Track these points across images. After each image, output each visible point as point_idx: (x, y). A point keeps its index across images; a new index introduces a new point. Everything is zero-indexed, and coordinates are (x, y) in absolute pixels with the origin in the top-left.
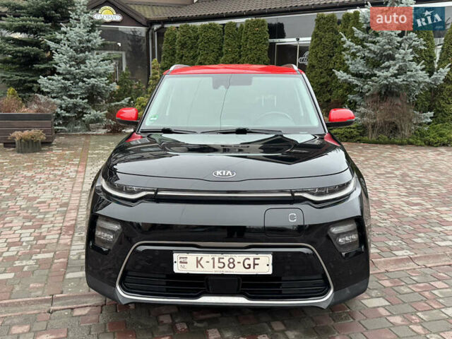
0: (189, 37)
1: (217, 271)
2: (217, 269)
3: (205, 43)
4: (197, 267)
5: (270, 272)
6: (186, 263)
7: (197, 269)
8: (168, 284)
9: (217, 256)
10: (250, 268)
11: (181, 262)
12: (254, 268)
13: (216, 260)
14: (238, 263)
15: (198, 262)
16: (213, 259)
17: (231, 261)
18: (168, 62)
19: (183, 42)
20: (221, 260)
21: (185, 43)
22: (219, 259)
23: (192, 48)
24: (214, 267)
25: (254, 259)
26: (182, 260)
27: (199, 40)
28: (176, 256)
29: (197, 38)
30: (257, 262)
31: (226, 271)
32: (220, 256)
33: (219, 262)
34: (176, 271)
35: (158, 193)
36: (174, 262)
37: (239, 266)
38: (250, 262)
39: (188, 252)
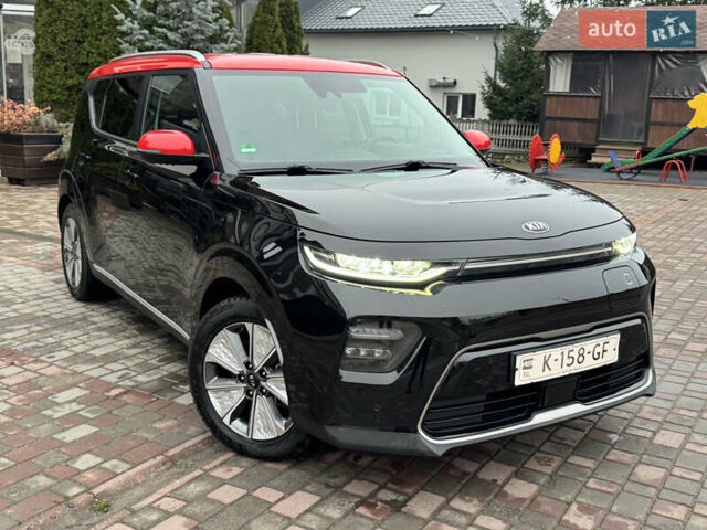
1: (566, 371)
2: (565, 367)
4: (544, 370)
5: (616, 360)
6: (531, 367)
7: (544, 374)
8: (487, 408)
9: (566, 349)
10: (598, 358)
11: (525, 368)
12: (603, 357)
13: (566, 356)
14: (588, 353)
15: (546, 363)
16: (563, 354)
17: (581, 352)
20: (571, 354)
22: (570, 351)
24: (562, 366)
25: (604, 344)
26: (526, 364)
28: (520, 360)
30: (607, 347)
31: (577, 368)
32: (570, 347)
33: (568, 357)
34: (518, 382)
35: (466, 267)
36: (515, 370)
37: (589, 358)
38: (599, 349)
39: (534, 349)
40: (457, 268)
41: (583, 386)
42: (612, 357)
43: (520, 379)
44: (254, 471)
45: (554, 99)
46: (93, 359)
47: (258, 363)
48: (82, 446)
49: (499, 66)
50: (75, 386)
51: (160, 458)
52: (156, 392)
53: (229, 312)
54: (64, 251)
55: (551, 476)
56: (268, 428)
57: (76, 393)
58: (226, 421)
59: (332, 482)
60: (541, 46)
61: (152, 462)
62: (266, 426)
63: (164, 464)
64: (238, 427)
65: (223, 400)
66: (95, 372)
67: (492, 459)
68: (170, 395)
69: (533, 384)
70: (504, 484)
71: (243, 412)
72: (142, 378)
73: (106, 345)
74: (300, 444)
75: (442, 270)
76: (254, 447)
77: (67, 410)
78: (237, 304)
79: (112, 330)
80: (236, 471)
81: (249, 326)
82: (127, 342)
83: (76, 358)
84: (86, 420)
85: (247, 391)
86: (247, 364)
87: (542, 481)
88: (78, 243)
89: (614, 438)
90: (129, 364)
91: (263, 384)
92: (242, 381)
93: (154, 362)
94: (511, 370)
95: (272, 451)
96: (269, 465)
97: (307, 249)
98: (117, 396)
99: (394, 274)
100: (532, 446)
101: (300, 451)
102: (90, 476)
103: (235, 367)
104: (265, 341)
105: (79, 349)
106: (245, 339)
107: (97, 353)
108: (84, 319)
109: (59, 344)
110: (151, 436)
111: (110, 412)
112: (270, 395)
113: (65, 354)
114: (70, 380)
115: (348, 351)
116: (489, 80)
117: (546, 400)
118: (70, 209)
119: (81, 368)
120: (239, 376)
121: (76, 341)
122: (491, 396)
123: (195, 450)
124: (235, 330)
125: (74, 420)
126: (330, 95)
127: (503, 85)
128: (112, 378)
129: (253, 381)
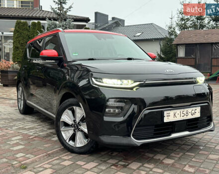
1: (182, 118)
4: (174, 117)
8: (155, 130)
9: (182, 110)
10: (193, 115)
13: (182, 113)
15: (175, 115)
16: (180, 112)
17: (187, 112)
24: (180, 116)
26: (168, 115)
28: (166, 113)
30: (196, 111)
31: (186, 118)
34: (165, 121)
35: (146, 82)
36: (164, 117)
37: (190, 114)
38: (193, 112)
39: (170, 110)
40: (143, 82)
41: (189, 125)
42: (198, 115)
43: (166, 120)
44: (77, 157)
45: (180, 59)
46: (25, 129)
47: (78, 120)
48: (19, 151)
49: (161, 50)
50: (19, 136)
51: (44, 154)
52: (45, 137)
53: (68, 103)
54: (18, 99)
55: (179, 158)
56: (81, 143)
57: (19, 137)
58: (67, 141)
59: (103, 160)
60: (174, 43)
61: (42, 155)
62: (81, 142)
63: (46, 156)
64: (71, 143)
65: (66, 134)
66: (26, 132)
67: (159, 153)
68: (50, 138)
69: (170, 122)
70: (163, 160)
71: (73, 138)
72: (41, 134)
73: (31, 125)
74: (92, 147)
75: (138, 83)
76: (77, 149)
77: (15, 142)
78: (71, 100)
79: (32, 122)
80: (70, 157)
81: (74, 107)
82: (37, 124)
83: (20, 129)
84: (21, 144)
85: (74, 130)
86: (74, 121)
87: (176, 159)
88: (22, 95)
89: (202, 148)
90: (37, 130)
91: (79, 127)
92: (73, 127)
93: (45, 129)
94: (163, 117)
95: (82, 150)
96: (82, 155)
97: (93, 79)
98: (32, 138)
99: (121, 84)
100: (173, 150)
101: (92, 149)
102: (21, 159)
103: (70, 122)
104: (80, 112)
105: (21, 126)
106: (73, 112)
107: (27, 127)
108: (24, 119)
109: (14, 125)
110: (42, 149)
111: (29, 142)
112: (82, 131)
113: (16, 128)
114: (17, 134)
115: (107, 110)
116: (158, 55)
117: (176, 129)
118: (20, 84)
119: (21, 131)
120: (72, 125)
121: (20, 125)
122: (157, 126)
123: (57, 152)
124: (70, 110)
125: (17, 144)
126: (102, 39)
127: (163, 56)
128: (31, 134)
129: (76, 127)
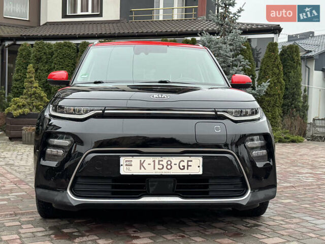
0: (45, 53)
1: (157, 172)
2: (157, 170)
3: (61, 58)
4: (140, 169)
5: (201, 173)
6: (131, 165)
7: (141, 171)
9: (157, 159)
10: (184, 169)
11: (126, 165)
12: (188, 169)
13: (157, 163)
14: (175, 164)
15: (141, 164)
16: (154, 161)
17: (169, 163)
18: (22, 75)
19: (38, 57)
20: (161, 163)
21: (41, 58)
22: (159, 161)
23: (46, 63)
24: (154, 169)
25: (188, 161)
26: (128, 163)
27: (54, 56)
28: (123, 160)
29: (52, 54)
30: (190, 163)
31: (165, 172)
32: (160, 158)
33: (159, 164)
34: (122, 173)
35: (106, 112)
36: (121, 165)
37: (175, 167)
38: (184, 164)
39: (133, 156)
40: (101, 112)
42: (199, 171)
43: (124, 171)
69: (132, 175)
97: (51, 106)
99: (74, 114)
117: (150, 189)
126: (142, 54)
